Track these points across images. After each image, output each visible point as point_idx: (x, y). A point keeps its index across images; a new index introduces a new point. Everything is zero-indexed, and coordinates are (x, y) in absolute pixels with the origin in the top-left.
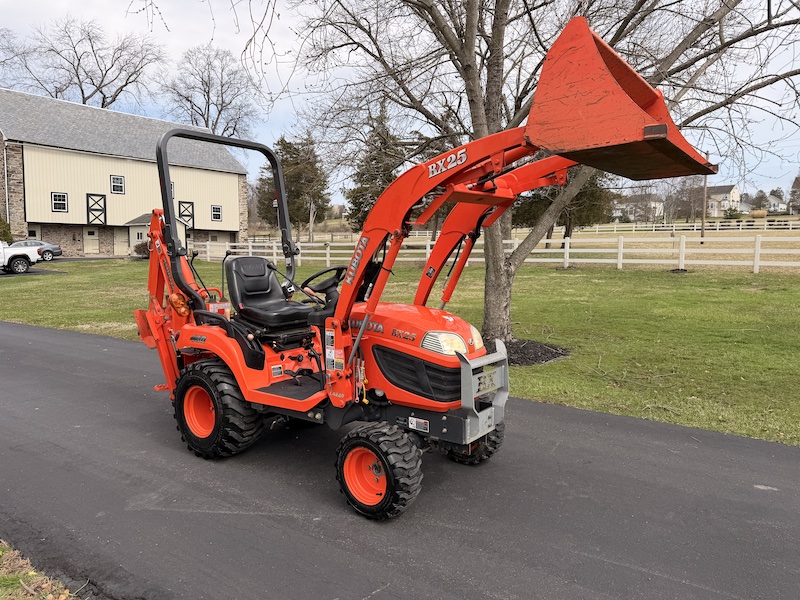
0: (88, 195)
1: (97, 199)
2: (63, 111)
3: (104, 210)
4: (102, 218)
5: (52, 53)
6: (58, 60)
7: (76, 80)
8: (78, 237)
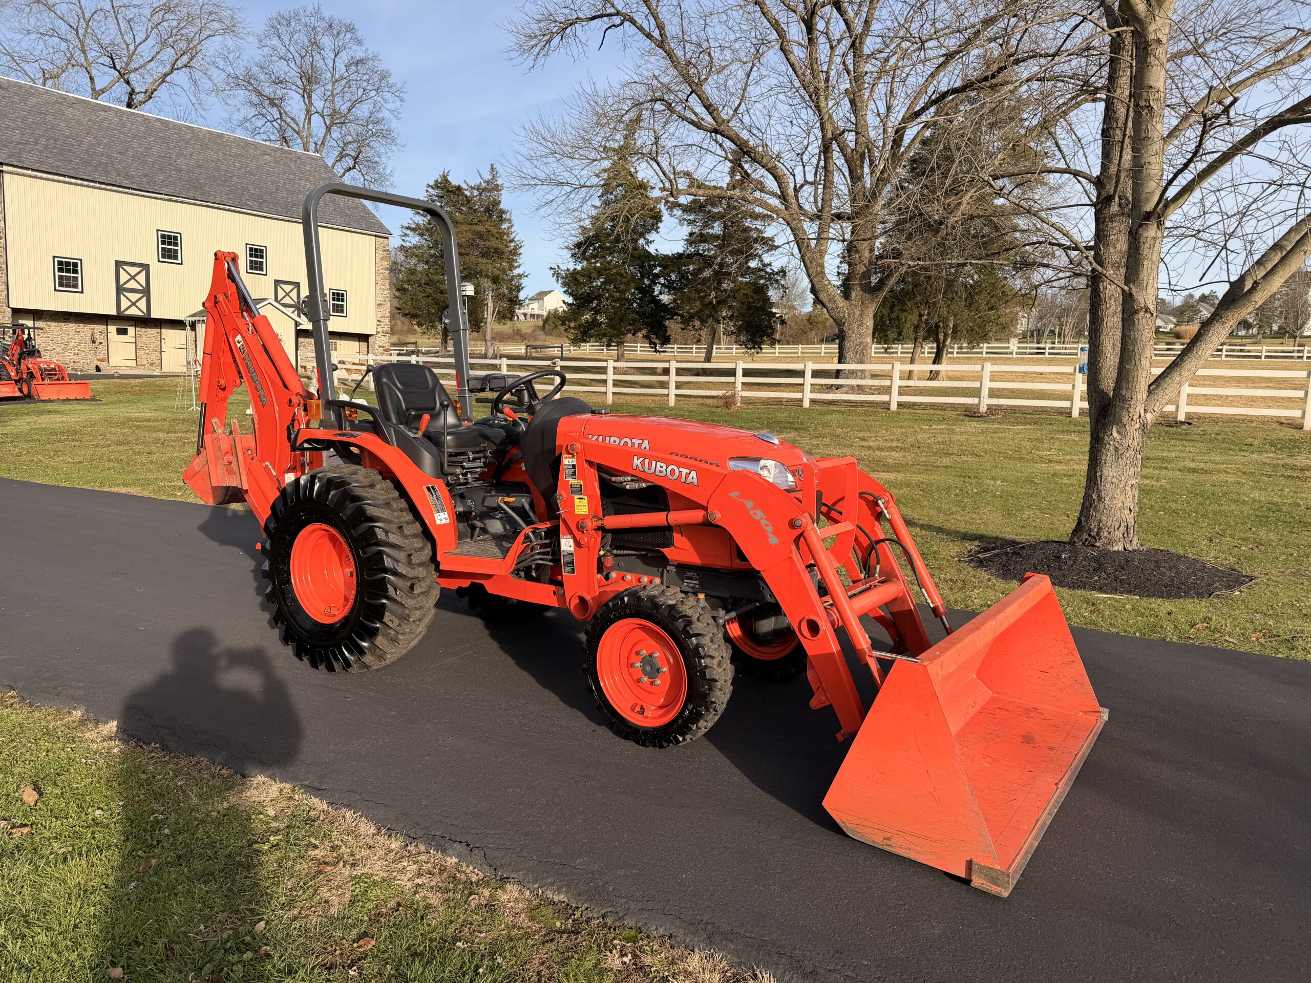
0: (119, 264)
1: (133, 270)
3: (146, 292)
4: (142, 304)
7: (80, 58)
8: (99, 338)
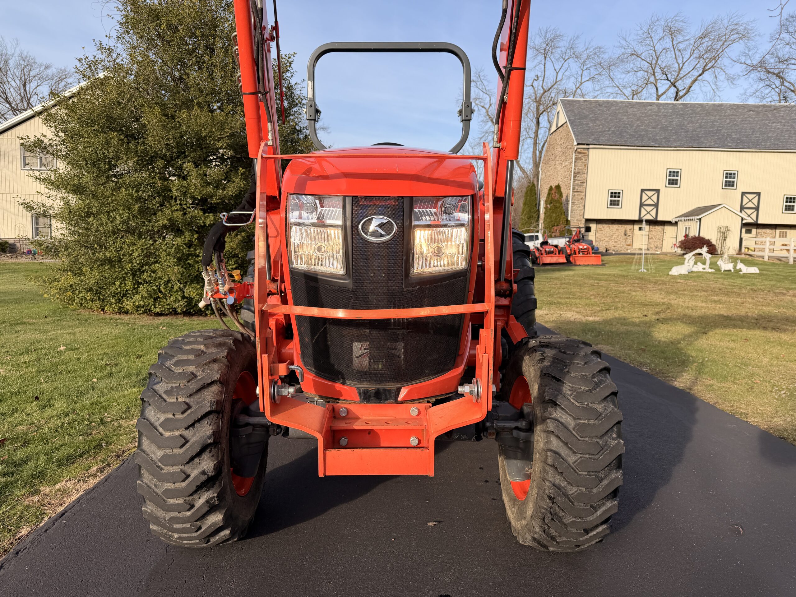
0: (643, 191)
1: (650, 193)
2: (630, 111)
3: (656, 205)
4: (653, 213)
5: (634, 57)
6: (639, 63)
7: (652, 79)
8: (629, 233)
